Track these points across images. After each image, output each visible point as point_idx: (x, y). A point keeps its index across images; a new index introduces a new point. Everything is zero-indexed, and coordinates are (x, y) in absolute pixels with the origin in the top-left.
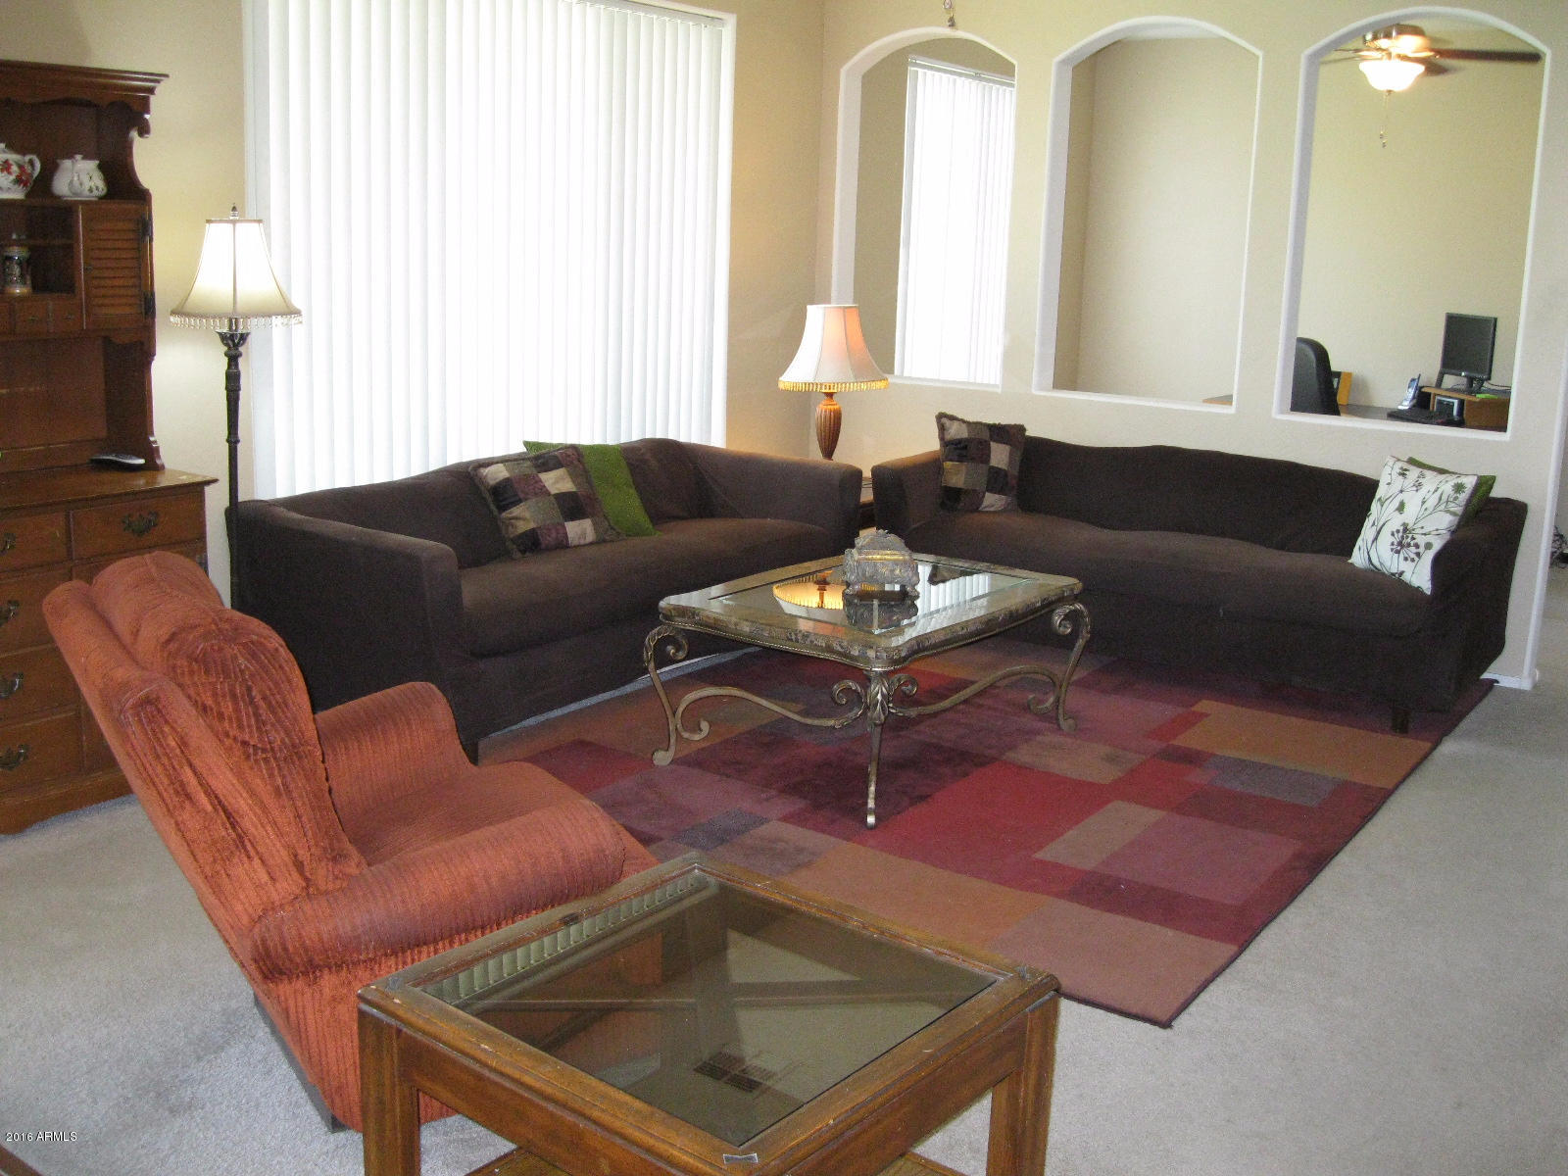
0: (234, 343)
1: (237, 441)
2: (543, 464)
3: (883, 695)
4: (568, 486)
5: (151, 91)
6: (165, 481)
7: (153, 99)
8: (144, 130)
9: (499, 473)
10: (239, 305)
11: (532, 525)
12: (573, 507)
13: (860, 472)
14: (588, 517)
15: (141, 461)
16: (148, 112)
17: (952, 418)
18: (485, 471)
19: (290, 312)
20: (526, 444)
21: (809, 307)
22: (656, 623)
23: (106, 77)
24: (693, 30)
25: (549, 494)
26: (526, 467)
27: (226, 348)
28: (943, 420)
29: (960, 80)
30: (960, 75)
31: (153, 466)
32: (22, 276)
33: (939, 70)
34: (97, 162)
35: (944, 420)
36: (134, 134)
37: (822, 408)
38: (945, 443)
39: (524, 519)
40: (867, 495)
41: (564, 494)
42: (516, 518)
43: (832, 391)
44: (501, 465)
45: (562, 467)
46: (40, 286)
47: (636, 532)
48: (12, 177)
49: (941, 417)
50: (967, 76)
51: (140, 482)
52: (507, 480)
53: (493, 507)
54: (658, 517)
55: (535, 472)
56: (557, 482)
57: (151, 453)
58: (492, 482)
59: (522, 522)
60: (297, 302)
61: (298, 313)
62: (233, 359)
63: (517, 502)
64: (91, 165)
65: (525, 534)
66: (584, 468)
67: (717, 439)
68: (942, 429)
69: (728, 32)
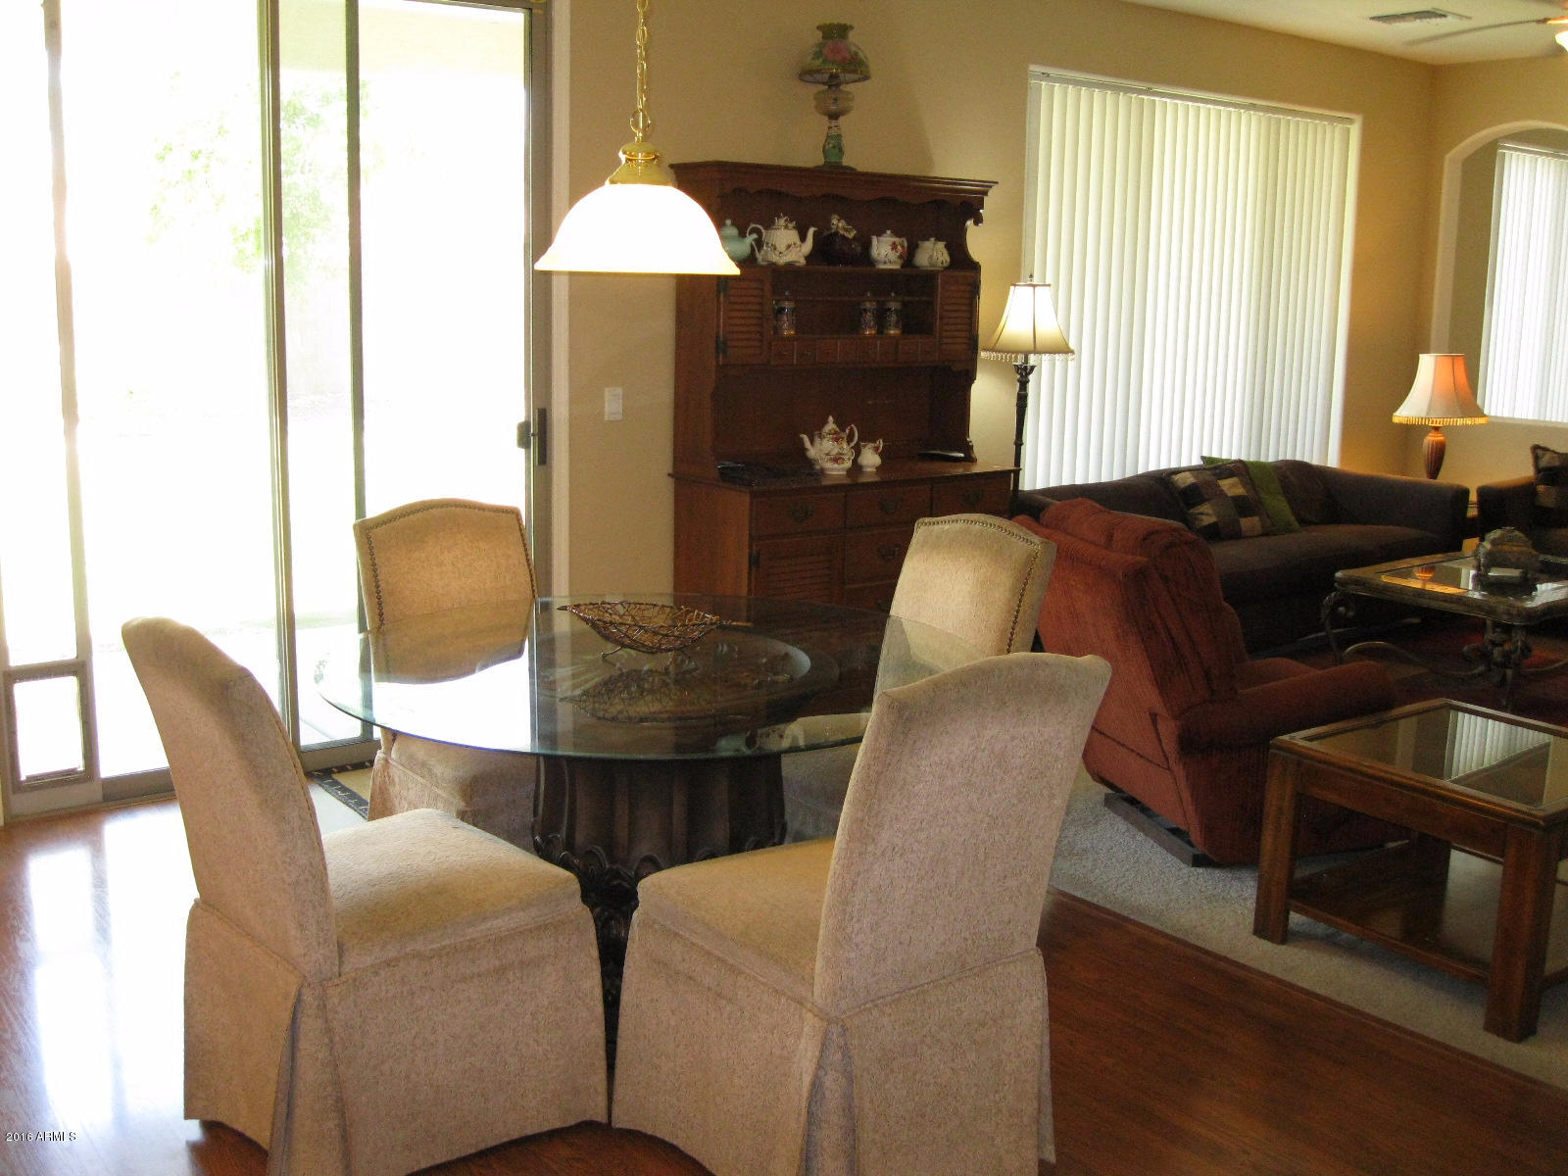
0: (1024, 373)
1: (1022, 444)
2: (1220, 473)
3: (1522, 641)
4: (1240, 491)
5: (985, 193)
6: (977, 469)
7: (986, 198)
8: (978, 220)
9: (1188, 479)
10: (1037, 346)
11: (1213, 519)
12: (1243, 506)
13: (1466, 492)
14: (1256, 515)
15: (962, 455)
16: (982, 208)
17: (1545, 449)
18: (1176, 478)
19: (1067, 351)
20: (1203, 458)
21: (1421, 355)
22: (1332, 589)
23: (925, 181)
24: (1328, 129)
25: (1226, 496)
26: (1208, 476)
27: (1019, 376)
28: (1537, 451)
29: (1540, 159)
30: (1541, 154)
31: (970, 459)
32: (897, 322)
33: (1523, 151)
34: (944, 243)
35: (1540, 452)
36: (970, 223)
37: (1431, 438)
38: (1538, 470)
39: (1207, 514)
40: (1472, 512)
41: (1239, 497)
42: (1202, 514)
43: (1438, 425)
44: (1187, 473)
45: (1235, 476)
46: (907, 329)
47: (1288, 529)
48: (898, 254)
49: (1536, 448)
50: (1547, 155)
51: (960, 470)
52: (1193, 484)
53: (1182, 504)
54: (1303, 522)
55: (1213, 478)
56: (1231, 487)
57: (968, 448)
58: (1182, 486)
59: (1204, 517)
60: (1072, 345)
61: (1072, 352)
62: (1024, 384)
63: (1202, 501)
64: (941, 245)
65: (1210, 526)
66: (1250, 478)
67: (1333, 461)
68: (1536, 458)
69: (1355, 131)
